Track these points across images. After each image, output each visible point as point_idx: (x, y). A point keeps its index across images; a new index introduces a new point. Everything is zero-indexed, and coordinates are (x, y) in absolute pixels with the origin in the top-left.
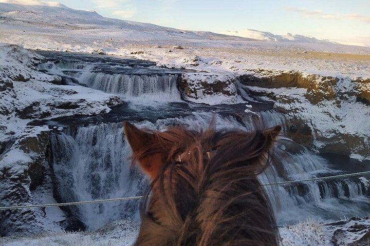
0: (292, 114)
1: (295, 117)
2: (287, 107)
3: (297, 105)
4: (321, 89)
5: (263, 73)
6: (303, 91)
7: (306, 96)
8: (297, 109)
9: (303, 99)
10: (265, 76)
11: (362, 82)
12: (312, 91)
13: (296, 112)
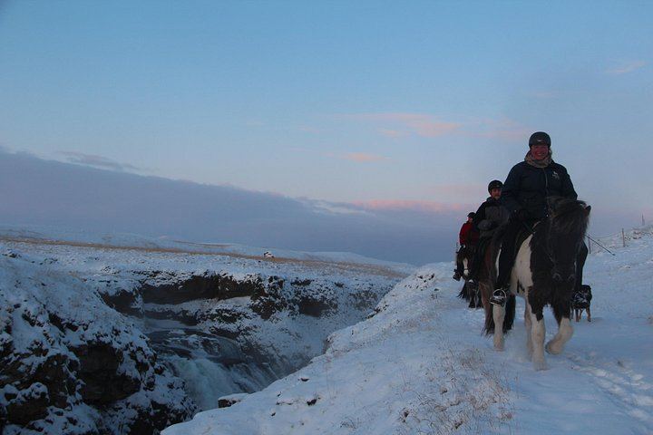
0: (241, 337)
1: (248, 343)
2: (232, 327)
3: (246, 323)
4: (271, 294)
5: (160, 276)
6: (247, 300)
7: (254, 308)
8: (248, 328)
9: (250, 312)
10: (164, 283)
11: (300, 284)
12: (261, 299)
13: (248, 334)
